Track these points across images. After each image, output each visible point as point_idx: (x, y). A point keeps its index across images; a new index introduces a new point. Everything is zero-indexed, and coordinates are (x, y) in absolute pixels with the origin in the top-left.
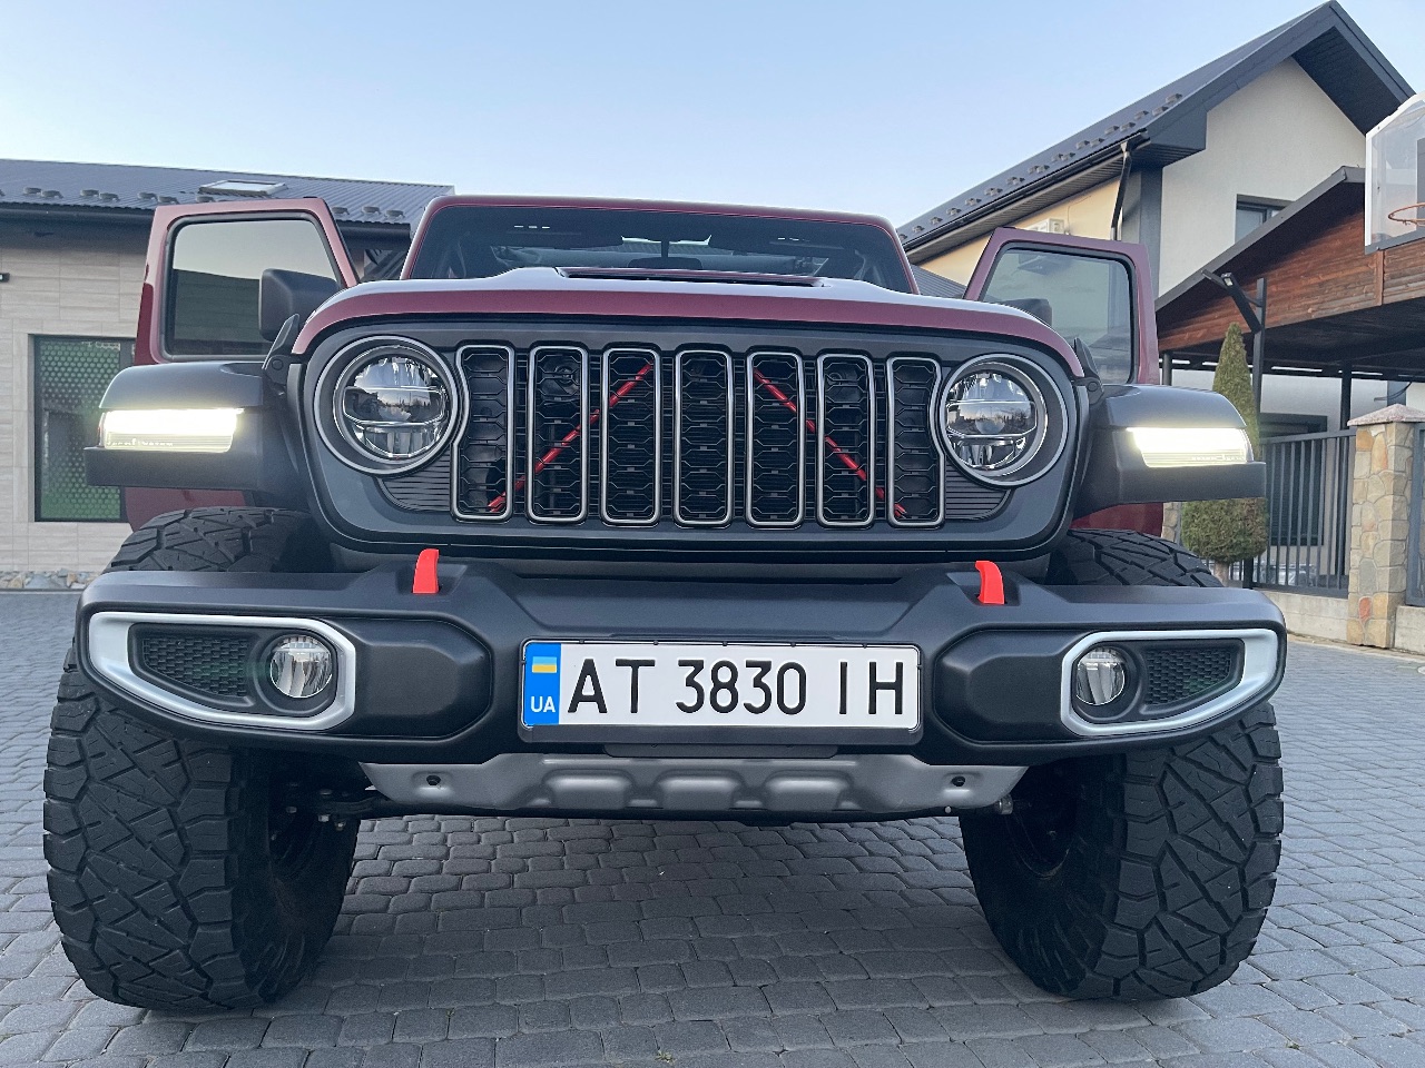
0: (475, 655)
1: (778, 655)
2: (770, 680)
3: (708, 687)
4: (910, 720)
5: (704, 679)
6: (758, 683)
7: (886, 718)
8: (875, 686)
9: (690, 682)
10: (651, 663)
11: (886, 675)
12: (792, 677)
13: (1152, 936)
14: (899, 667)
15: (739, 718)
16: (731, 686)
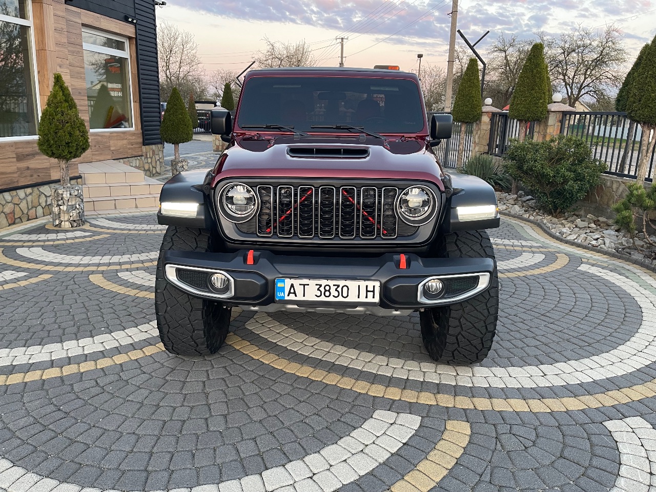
0: (263, 281)
1: (342, 283)
2: (339, 289)
3: (323, 291)
4: (377, 299)
5: (322, 289)
6: (336, 290)
7: (370, 299)
8: (367, 291)
9: (318, 289)
10: (308, 285)
11: (370, 289)
12: (345, 289)
13: (460, 337)
14: (374, 287)
15: (331, 299)
16: (329, 291)
